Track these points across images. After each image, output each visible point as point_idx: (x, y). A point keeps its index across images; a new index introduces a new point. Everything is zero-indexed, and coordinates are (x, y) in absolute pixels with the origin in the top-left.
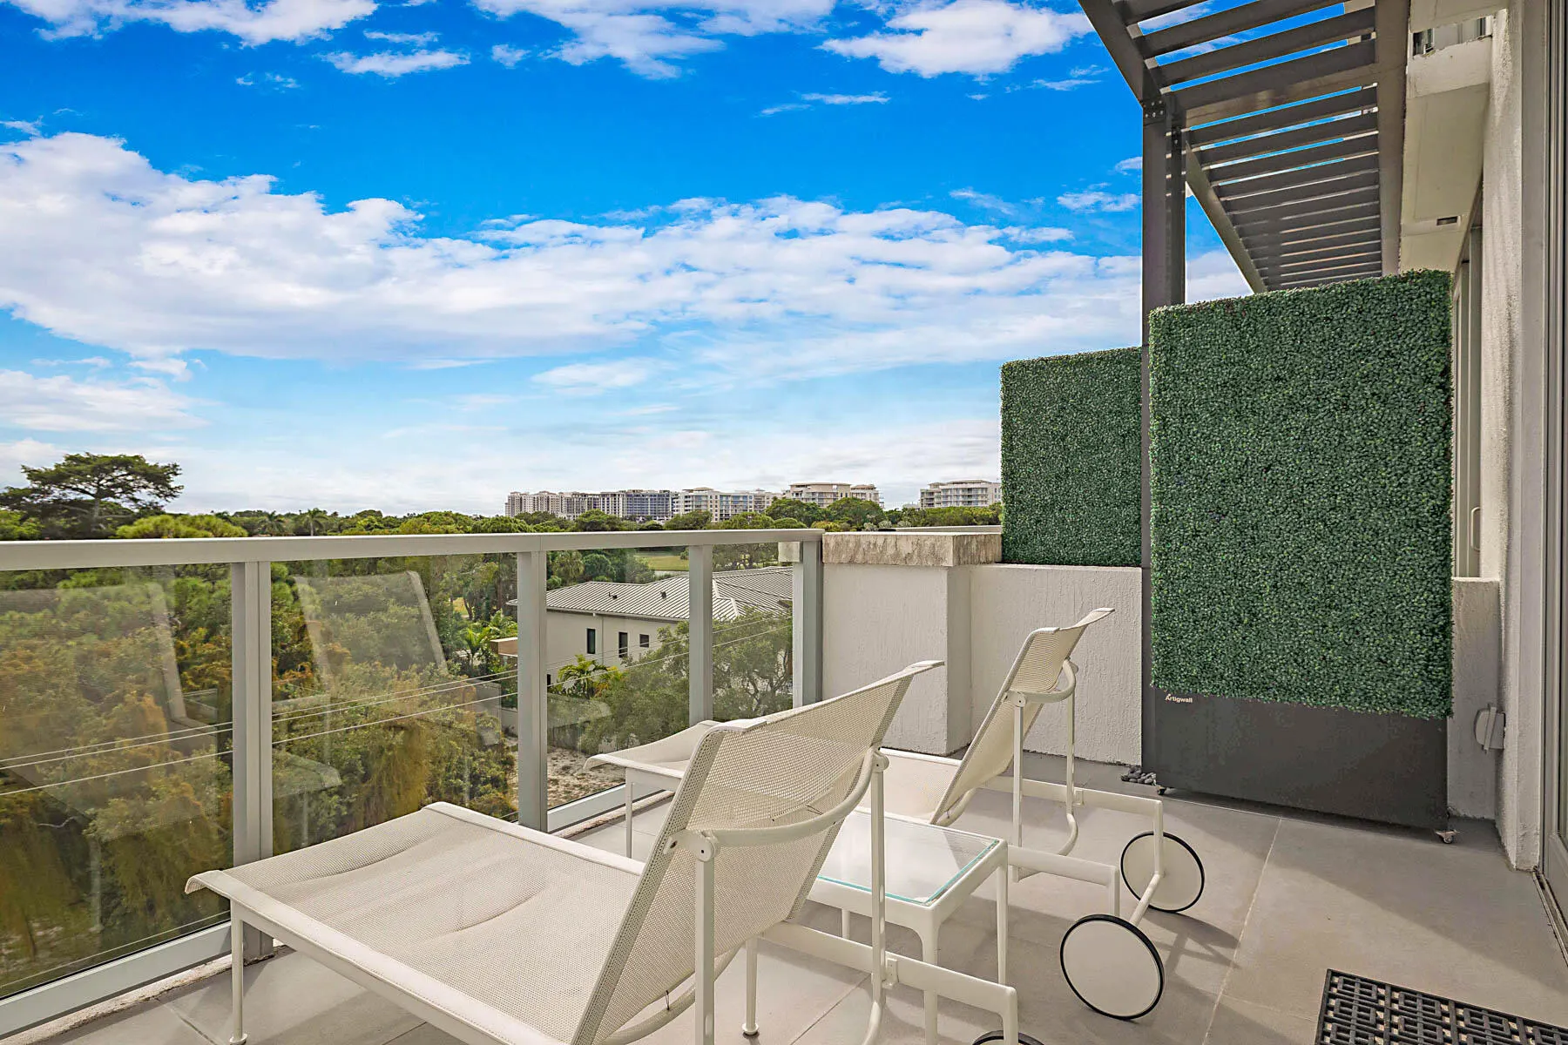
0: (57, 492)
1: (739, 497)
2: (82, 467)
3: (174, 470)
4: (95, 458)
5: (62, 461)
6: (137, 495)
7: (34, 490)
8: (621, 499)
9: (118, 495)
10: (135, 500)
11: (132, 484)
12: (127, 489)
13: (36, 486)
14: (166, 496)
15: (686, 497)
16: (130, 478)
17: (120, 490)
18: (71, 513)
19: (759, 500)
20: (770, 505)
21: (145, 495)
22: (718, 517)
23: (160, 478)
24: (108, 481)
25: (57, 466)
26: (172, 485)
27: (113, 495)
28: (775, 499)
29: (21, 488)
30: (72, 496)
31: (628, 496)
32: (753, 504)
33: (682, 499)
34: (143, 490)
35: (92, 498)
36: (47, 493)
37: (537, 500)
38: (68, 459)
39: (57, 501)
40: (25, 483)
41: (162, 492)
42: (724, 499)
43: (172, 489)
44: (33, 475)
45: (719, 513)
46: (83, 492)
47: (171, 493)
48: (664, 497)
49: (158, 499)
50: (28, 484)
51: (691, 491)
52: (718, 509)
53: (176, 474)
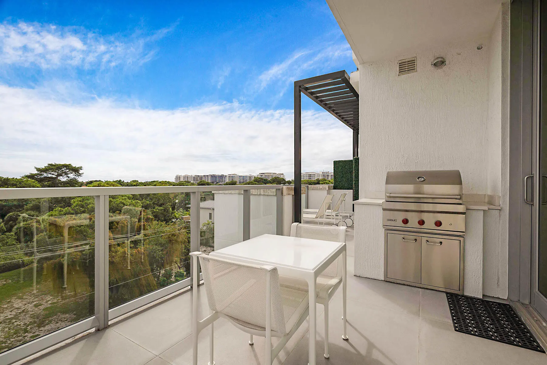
0: (45, 175)
1: (244, 177)
2: (53, 167)
3: (81, 168)
4: (57, 165)
5: (46, 165)
6: (69, 175)
7: (38, 174)
8: (209, 177)
10: (69, 177)
11: (68, 172)
12: (66, 174)
14: (78, 176)
15: (229, 176)
16: (68, 170)
17: (64, 174)
18: (49, 181)
19: (250, 177)
20: (253, 179)
21: (72, 176)
22: (238, 182)
23: (76, 170)
24: (61, 171)
25: (45, 167)
26: (80, 172)
27: (62, 175)
28: (255, 177)
29: (34, 173)
30: (50, 176)
31: (211, 176)
32: (248, 179)
33: (228, 177)
34: (71, 174)
35: (55, 176)
36: (42, 175)
37: (184, 177)
38: (48, 165)
39: (45, 177)
42: (240, 177)
43: (80, 174)
44: (38, 169)
45: (238, 181)
46: (53, 174)
48: (222, 177)
49: (76, 177)
50: (36, 172)
52: (238, 180)
53: (81, 169)
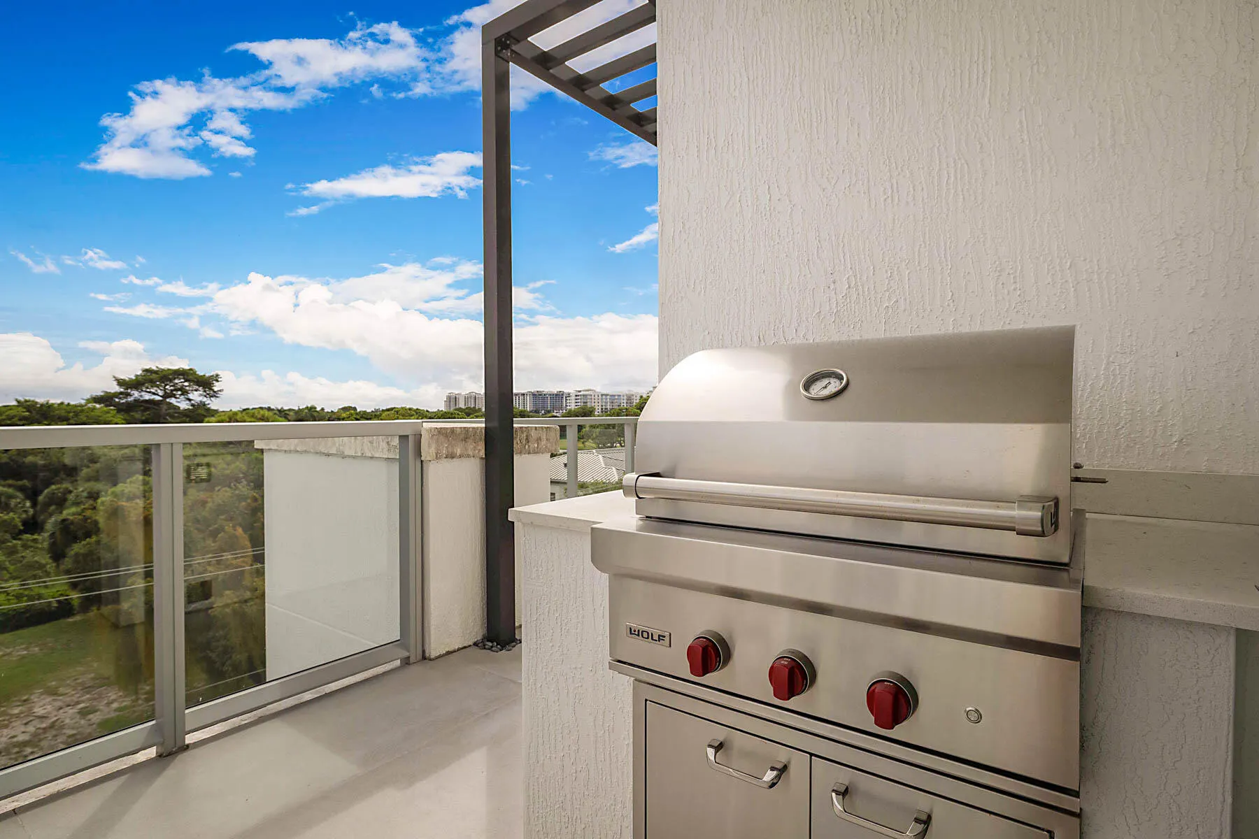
0: (136, 394)
1: (614, 396)
2: (154, 376)
3: (216, 378)
4: (163, 370)
5: (139, 372)
6: (191, 396)
7: (121, 393)
8: (528, 398)
9: (178, 396)
10: (190, 400)
11: (187, 388)
12: (185, 392)
13: (122, 390)
14: (212, 396)
15: (576, 396)
16: (186, 384)
17: (179, 393)
18: (147, 409)
19: (629, 398)
20: (638, 401)
21: (197, 396)
22: (600, 410)
23: (206, 384)
24: (171, 386)
25: (137, 376)
26: (216, 389)
27: (174, 396)
28: (641, 397)
29: (112, 392)
30: (147, 397)
31: (533, 395)
32: (625, 401)
33: (573, 398)
34: (195, 393)
35: (161, 398)
36: (129, 395)
37: (467, 399)
38: (143, 371)
39: (136, 401)
40: (115, 388)
41: (208, 394)
42: (604, 397)
43: (215, 392)
44: (121, 383)
45: (600, 407)
46: (154, 394)
47: (214, 395)
48: (559, 396)
49: (205, 399)
50: (117, 389)
51: (580, 391)
52: (600, 404)
53: (217, 381)
